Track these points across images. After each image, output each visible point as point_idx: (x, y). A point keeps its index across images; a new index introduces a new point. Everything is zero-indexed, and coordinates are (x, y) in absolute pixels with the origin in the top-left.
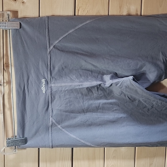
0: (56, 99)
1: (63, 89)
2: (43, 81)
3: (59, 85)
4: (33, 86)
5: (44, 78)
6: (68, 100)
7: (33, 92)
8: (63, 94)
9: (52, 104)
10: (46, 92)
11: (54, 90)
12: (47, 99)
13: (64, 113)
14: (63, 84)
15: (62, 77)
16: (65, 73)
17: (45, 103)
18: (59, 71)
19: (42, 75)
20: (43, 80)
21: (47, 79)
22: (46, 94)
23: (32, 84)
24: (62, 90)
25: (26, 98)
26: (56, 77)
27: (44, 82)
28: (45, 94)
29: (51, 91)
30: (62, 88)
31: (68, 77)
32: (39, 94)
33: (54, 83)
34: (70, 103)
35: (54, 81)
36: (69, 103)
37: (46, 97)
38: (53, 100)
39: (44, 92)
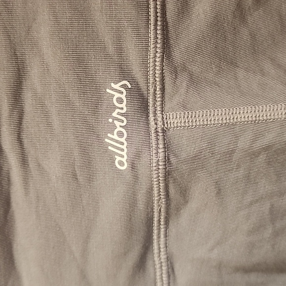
0: (193, 204)
1: (243, 143)
2: (117, 95)
3: (218, 116)
4: (49, 125)
5: (124, 73)
6: (267, 206)
7: (54, 165)
8: (241, 172)
9: (166, 228)
10: (133, 166)
11: (186, 148)
12: (141, 205)
13: (239, 278)
14: (243, 114)
15: (233, 64)
16: (253, 36)
17: (130, 230)
18: (216, 24)
19: (107, 56)
20: (117, 86)
21: (142, 85)
22: (136, 177)
23: (46, 115)
24: (233, 151)
25: (14, 205)
26: (195, 69)
27: (120, 101)
28: (129, 177)
29: (167, 160)
30: (237, 137)
31: (268, 66)
32: (90, 179)
33: (185, 107)
34: (278, 225)
35: (183, 90)
36: (273, 221)
37: (134, 194)
38: (178, 209)
39: (121, 163)
